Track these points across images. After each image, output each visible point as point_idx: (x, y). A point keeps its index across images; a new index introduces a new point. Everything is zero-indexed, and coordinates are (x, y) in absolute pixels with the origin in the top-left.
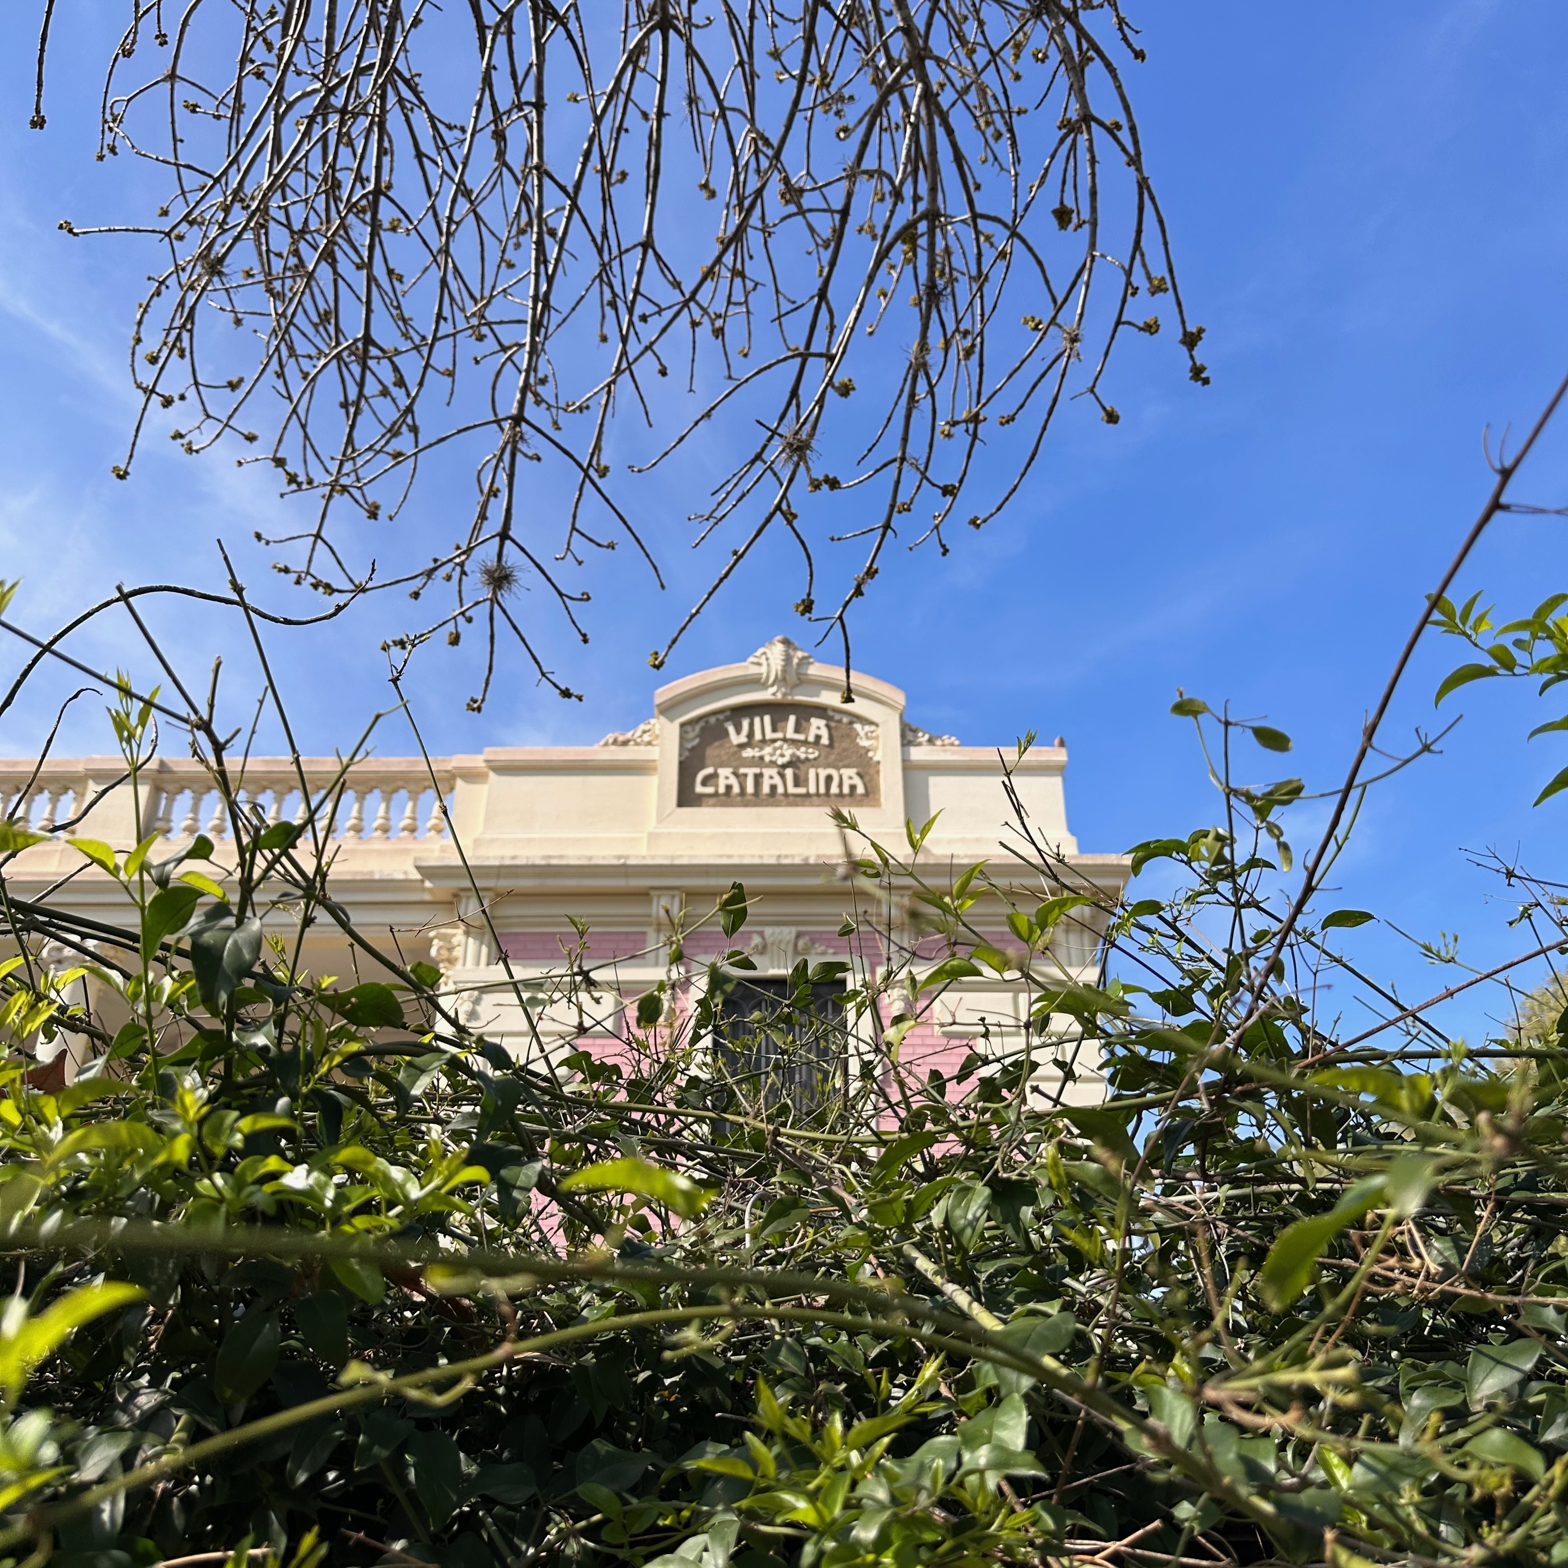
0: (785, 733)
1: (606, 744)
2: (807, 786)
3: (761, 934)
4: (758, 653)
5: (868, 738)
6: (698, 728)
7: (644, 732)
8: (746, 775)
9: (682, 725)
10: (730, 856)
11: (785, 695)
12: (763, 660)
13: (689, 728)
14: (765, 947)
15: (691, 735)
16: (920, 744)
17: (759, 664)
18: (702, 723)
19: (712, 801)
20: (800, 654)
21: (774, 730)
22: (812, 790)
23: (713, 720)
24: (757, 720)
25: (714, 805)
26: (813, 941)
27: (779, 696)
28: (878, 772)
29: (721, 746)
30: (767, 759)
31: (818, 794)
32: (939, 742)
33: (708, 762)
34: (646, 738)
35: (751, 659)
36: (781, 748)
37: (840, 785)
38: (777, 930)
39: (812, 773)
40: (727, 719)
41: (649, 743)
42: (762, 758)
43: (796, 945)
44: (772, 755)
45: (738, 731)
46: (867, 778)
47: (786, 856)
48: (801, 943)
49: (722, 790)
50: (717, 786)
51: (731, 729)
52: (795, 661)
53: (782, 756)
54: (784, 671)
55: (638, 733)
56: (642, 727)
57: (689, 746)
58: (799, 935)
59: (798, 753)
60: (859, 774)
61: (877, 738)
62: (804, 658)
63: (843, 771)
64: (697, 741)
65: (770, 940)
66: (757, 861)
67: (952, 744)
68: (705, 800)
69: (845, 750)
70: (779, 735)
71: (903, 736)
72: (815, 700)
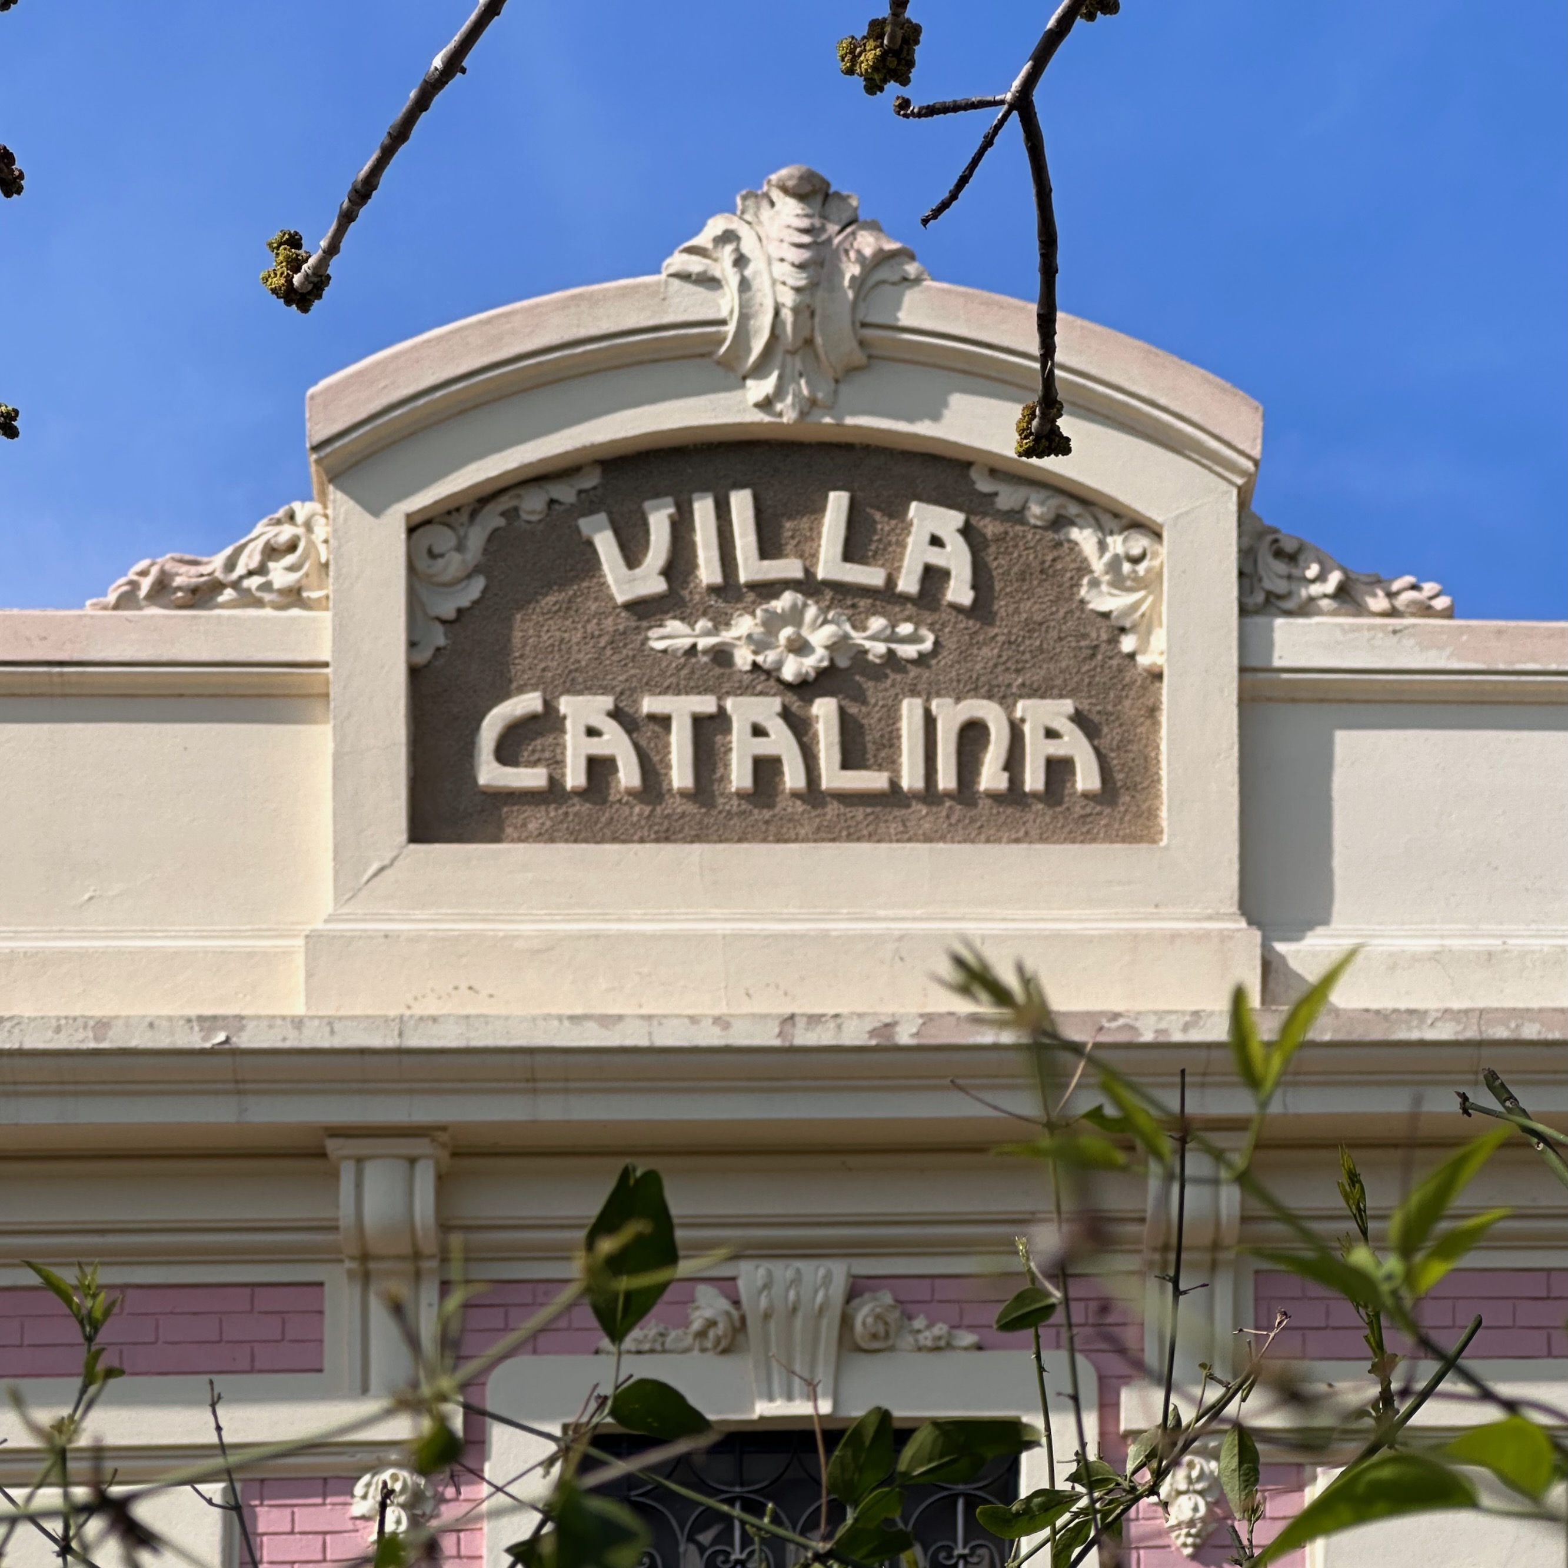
0: (809, 559)
1: (127, 600)
2: (891, 764)
3: (727, 1285)
4: (704, 239)
5: (1119, 583)
6: (477, 537)
7: (272, 552)
8: (664, 721)
9: (415, 527)
10: (607, 1021)
11: (808, 407)
12: (724, 267)
13: (443, 538)
14: (740, 1327)
15: (453, 564)
16: (1307, 609)
17: (709, 282)
18: (492, 519)
19: (538, 818)
20: (867, 243)
21: (768, 548)
22: (911, 778)
23: (533, 504)
24: (703, 509)
25: (550, 838)
26: (906, 1309)
27: (787, 412)
28: (1153, 711)
29: (567, 609)
30: (743, 658)
31: (930, 794)
32: (1378, 602)
33: (519, 669)
34: (280, 575)
35: (678, 261)
36: (795, 616)
37: (1013, 763)
38: (783, 1271)
39: (910, 711)
40: (589, 504)
41: (294, 596)
42: (722, 656)
43: (846, 1321)
44: (759, 646)
45: (632, 552)
46: (1110, 735)
47: (815, 1019)
48: (864, 1315)
49: (574, 777)
50: (556, 763)
51: (605, 544)
52: (852, 270)
53: (800, 647)
54: (805, 311)
55: (249, 559)
56: (264, 532)
57: (447, 609)
58: (855, 1290)
59: (858, 638)
60: (1079, 719)
61: (1151, 583)
62: (883, 258)
63: (1022, 708)
64: (476, 587)
65: (755, 1303)
66: (709, 1037)
67: (1425, 610)
68: (515, 815)
69: (1031, 627)
70: (790, 568)
71: (1246, 577)
72: (924, 428)
